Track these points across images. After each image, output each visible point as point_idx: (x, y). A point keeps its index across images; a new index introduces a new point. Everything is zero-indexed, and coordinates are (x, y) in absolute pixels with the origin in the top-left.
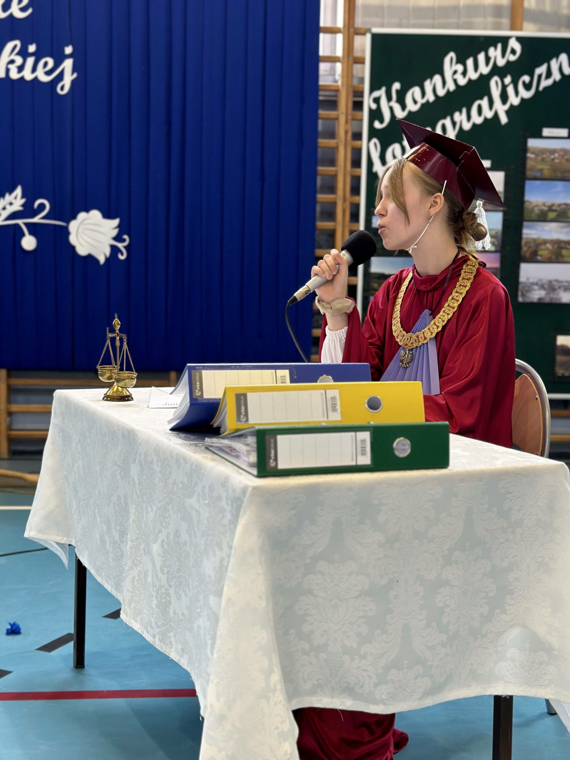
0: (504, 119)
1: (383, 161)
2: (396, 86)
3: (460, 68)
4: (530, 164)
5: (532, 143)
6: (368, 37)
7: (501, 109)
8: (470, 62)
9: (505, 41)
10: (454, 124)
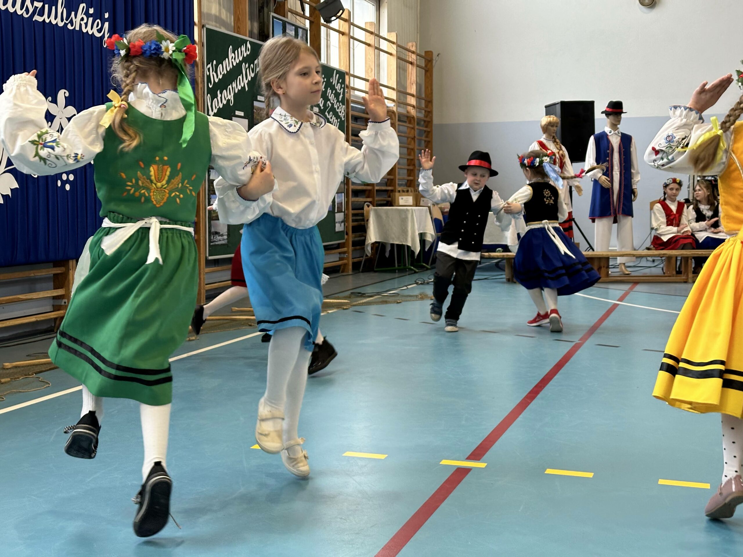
0: (247, 89)
1: (212, 110)
2: (215, 62)
3: (233, 55)
4: (255, 115)
5: (256, 104)
6: (205, 29)
7: (246, 82)
8: (236, 52)
9: (245, 41)
10: (233, 88)
